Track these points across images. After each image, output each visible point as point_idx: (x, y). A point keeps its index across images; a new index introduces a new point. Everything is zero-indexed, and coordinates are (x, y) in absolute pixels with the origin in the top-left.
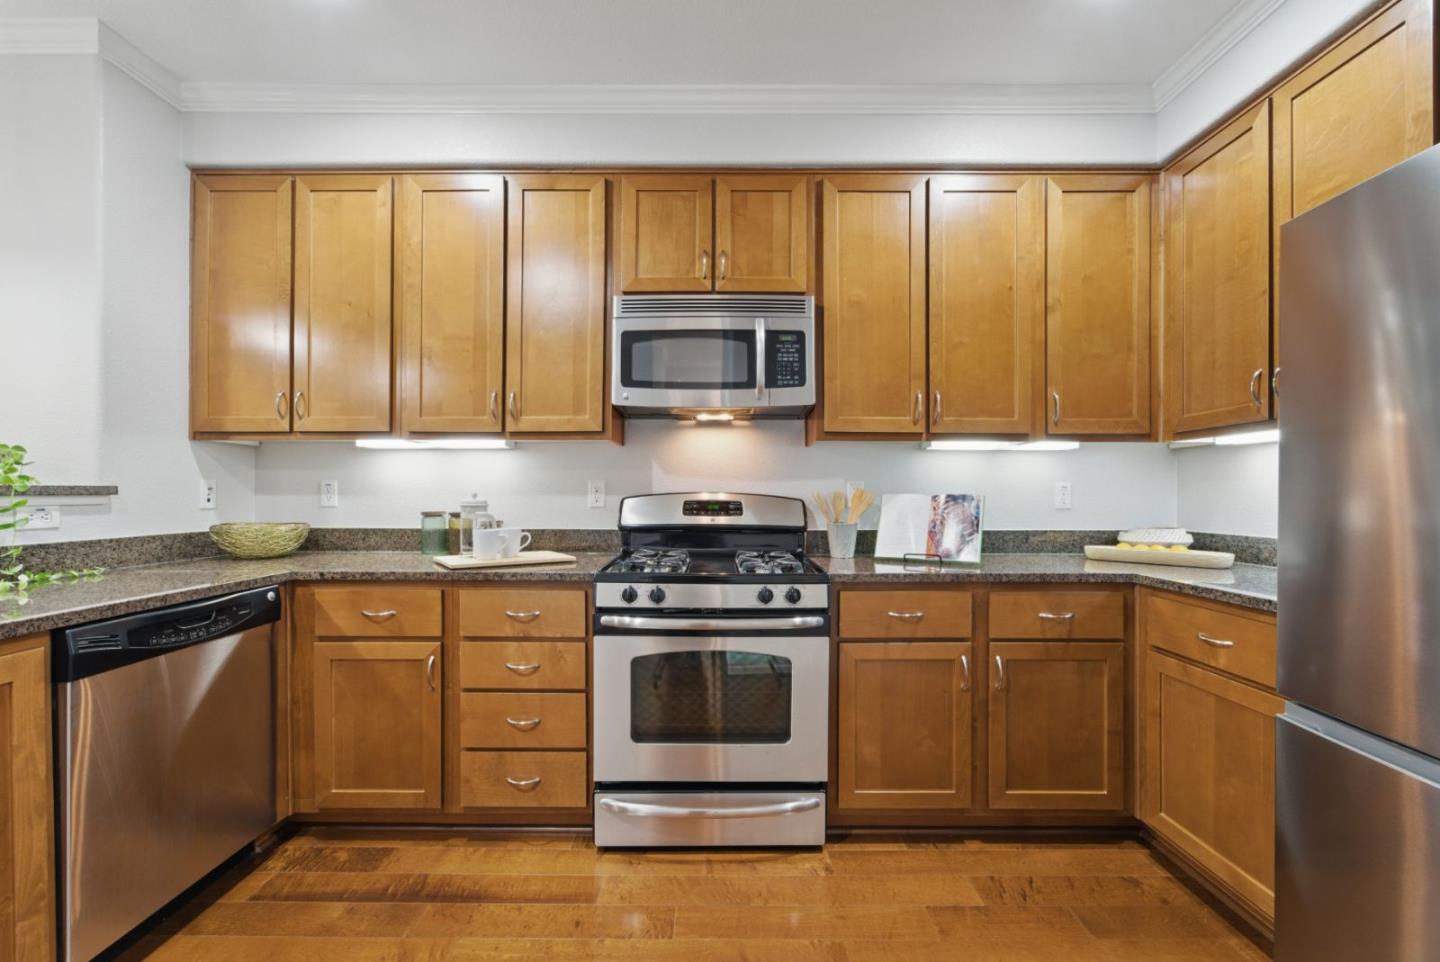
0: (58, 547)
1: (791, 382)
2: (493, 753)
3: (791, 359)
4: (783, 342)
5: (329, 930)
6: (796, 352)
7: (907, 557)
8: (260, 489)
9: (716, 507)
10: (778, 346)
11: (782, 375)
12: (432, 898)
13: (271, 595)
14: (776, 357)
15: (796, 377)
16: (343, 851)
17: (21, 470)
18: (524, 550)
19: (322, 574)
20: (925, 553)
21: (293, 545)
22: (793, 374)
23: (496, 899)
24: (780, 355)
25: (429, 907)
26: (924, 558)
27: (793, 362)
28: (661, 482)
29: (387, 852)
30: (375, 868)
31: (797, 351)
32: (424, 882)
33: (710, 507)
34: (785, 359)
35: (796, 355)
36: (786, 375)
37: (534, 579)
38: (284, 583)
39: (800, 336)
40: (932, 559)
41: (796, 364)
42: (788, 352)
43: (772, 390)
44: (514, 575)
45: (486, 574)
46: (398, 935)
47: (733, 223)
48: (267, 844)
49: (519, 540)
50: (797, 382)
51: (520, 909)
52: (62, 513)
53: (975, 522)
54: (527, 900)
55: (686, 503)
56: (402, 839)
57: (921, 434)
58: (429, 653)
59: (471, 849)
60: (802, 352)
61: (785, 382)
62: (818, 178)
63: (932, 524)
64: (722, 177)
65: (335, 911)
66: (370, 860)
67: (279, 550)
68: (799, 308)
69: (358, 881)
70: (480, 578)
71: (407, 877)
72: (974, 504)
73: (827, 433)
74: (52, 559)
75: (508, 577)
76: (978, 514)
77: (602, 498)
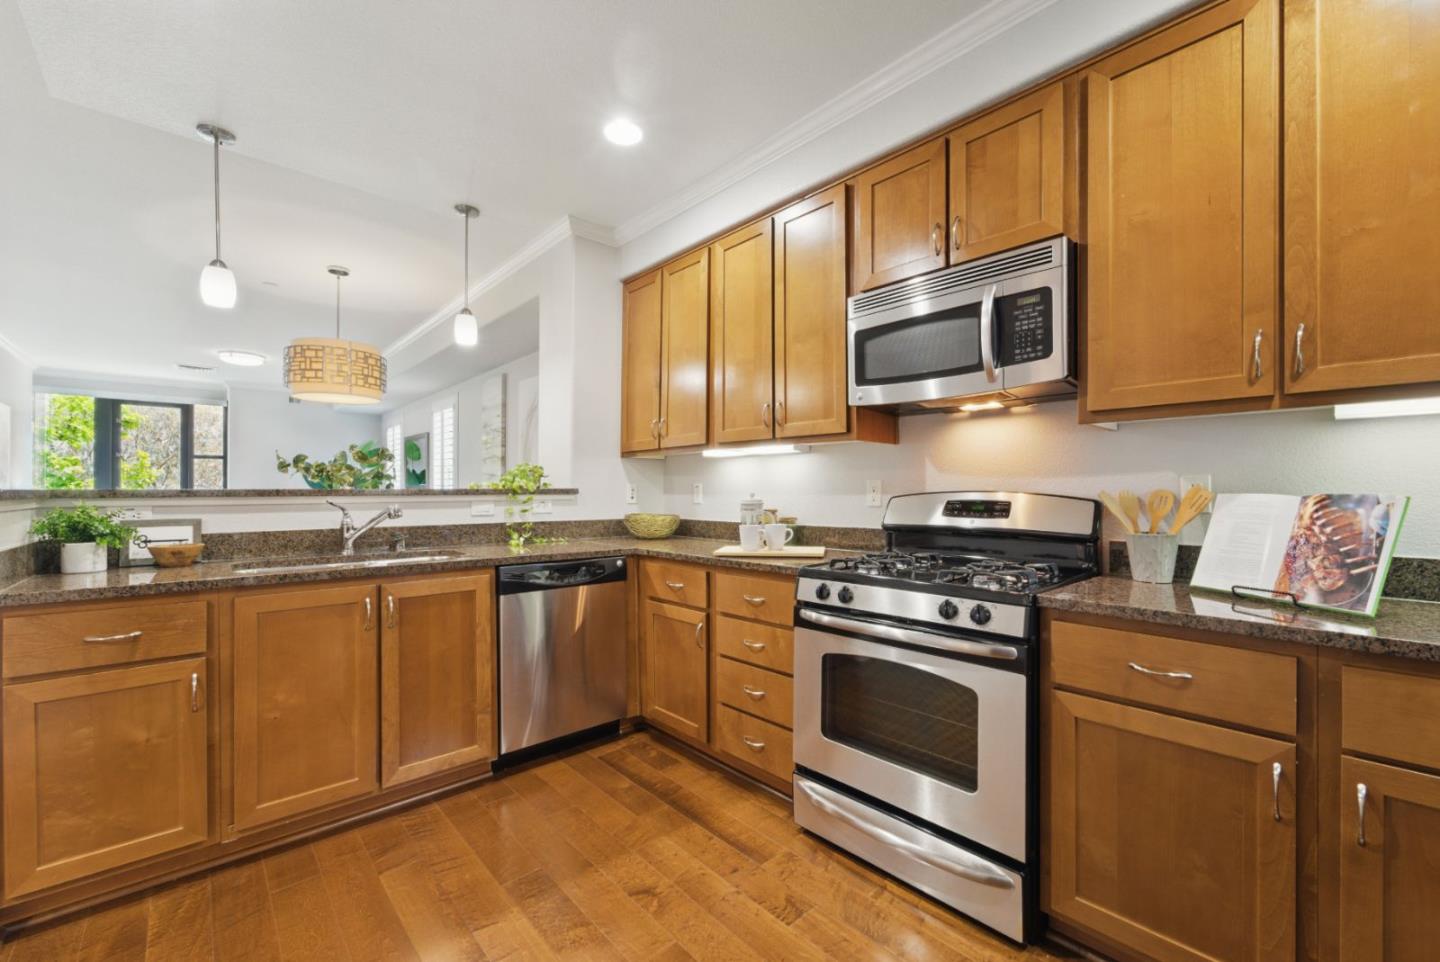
0: (550, 523)
1: (1032, 355)
2: (735, 712)
3: (1032, 326)
4: (1022, 307)
5: (613, 793)
6: (1040, 315)
7: (1238, 591)
8: (668, 490)
9: (981, 508)
10: (1016, 313)
11: (1021, 348)
12: (673, 803)
13: (619, 563)
14: (1014, 327)
15: (1040, 348)
16: (656, 750)
17: (543, 480)
18: (787, 544)
19: (648, 552)
20: (1272, 587)
21: (666, 532)
22: (1035, 343)
23: (706, 825)
24: (1018, 324)
25: (666, 807)
26: (1269, 596)
27: (1036, 328)
28: (934, 480)
29: (676, 761)
30: (662, 768)
31: (1041, 313)
32: (675, 792)
33: (974, 508)
34: (1026, 327)
35: (1040, 319)
36: (1027, 346)
37: (761, 569)
38: (633, 556)
39: (1045, 293)
40: (1280, 598)
41: (1039, 331)
42: (1029, 318)
43: (1006, 368)
44: (748, 564)
45: (731, 563)
46: (638, 814)
47: (968, 181)
48: (628, 730)
49: (784, 535)
50: (1039, 354)
51: (710, 839)
52: (553, 504)
53: (1376, 543)
54: (721, 836)
55: (948, 503)
56: (689, 758)
57: (1270, 398)
58: (698, 619)
59: (720, 783)
60: (1047, 314)
61: (1025, 356)
62: (1083, 74)
63: (1294, 543)
64: (954, 133)
65: (626, 783)
66: (662, 763)
67: (658, 534)
68: (1044, 258)
69: (647, 771)
70: (728, 564)
71: (672, 782)
72: (1379, 510)
73: (1095, 412)
74: (547, 531)
75: (744, 566)
76: (1384, 529)
77: (878, 496)
